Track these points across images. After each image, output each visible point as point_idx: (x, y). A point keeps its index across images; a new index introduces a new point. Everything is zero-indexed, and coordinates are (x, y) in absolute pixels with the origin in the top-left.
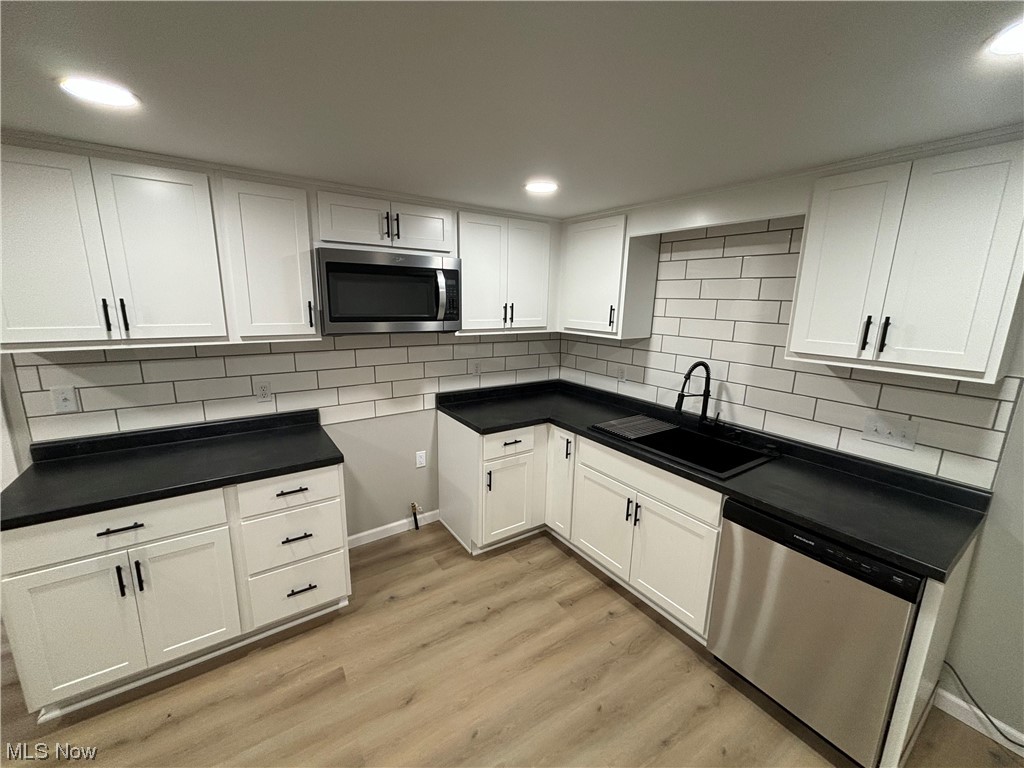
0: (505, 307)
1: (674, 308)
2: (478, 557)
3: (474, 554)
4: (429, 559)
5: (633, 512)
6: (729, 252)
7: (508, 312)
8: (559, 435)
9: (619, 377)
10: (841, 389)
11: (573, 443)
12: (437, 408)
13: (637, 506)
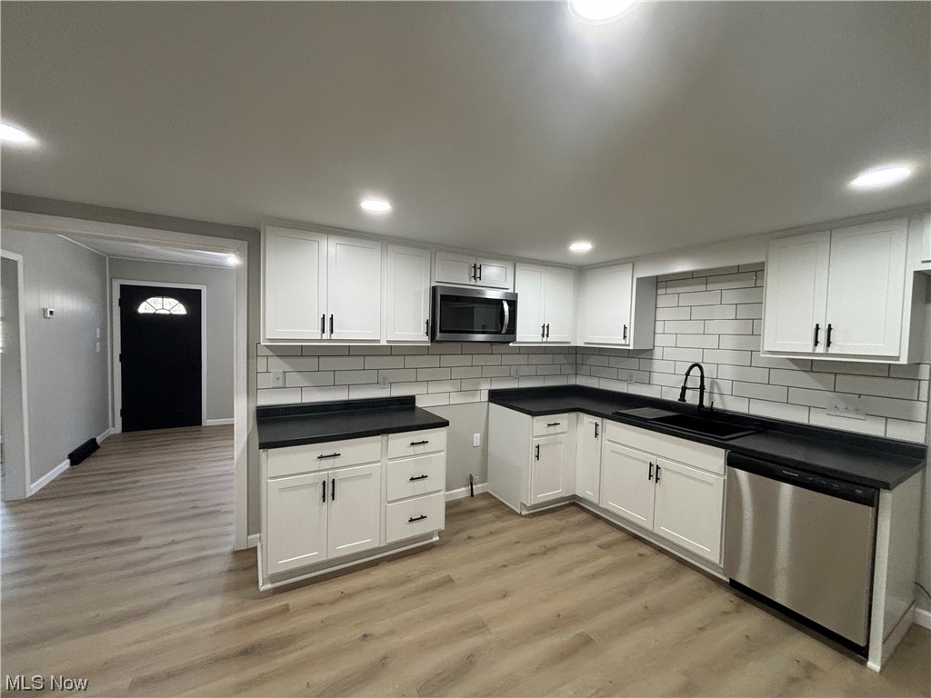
0: (543, 327)
1: (670, 327)
2: (526, 516)
3: (523, 513)
4: (489, 516)
5: (655, 473)
6: (710, 287)
7: (546, 330)
8: (588, 421)
9: (629, 381)
10: (806, 379)
11: (600, 427)
12: (490, 401)
13: (658, 468)
